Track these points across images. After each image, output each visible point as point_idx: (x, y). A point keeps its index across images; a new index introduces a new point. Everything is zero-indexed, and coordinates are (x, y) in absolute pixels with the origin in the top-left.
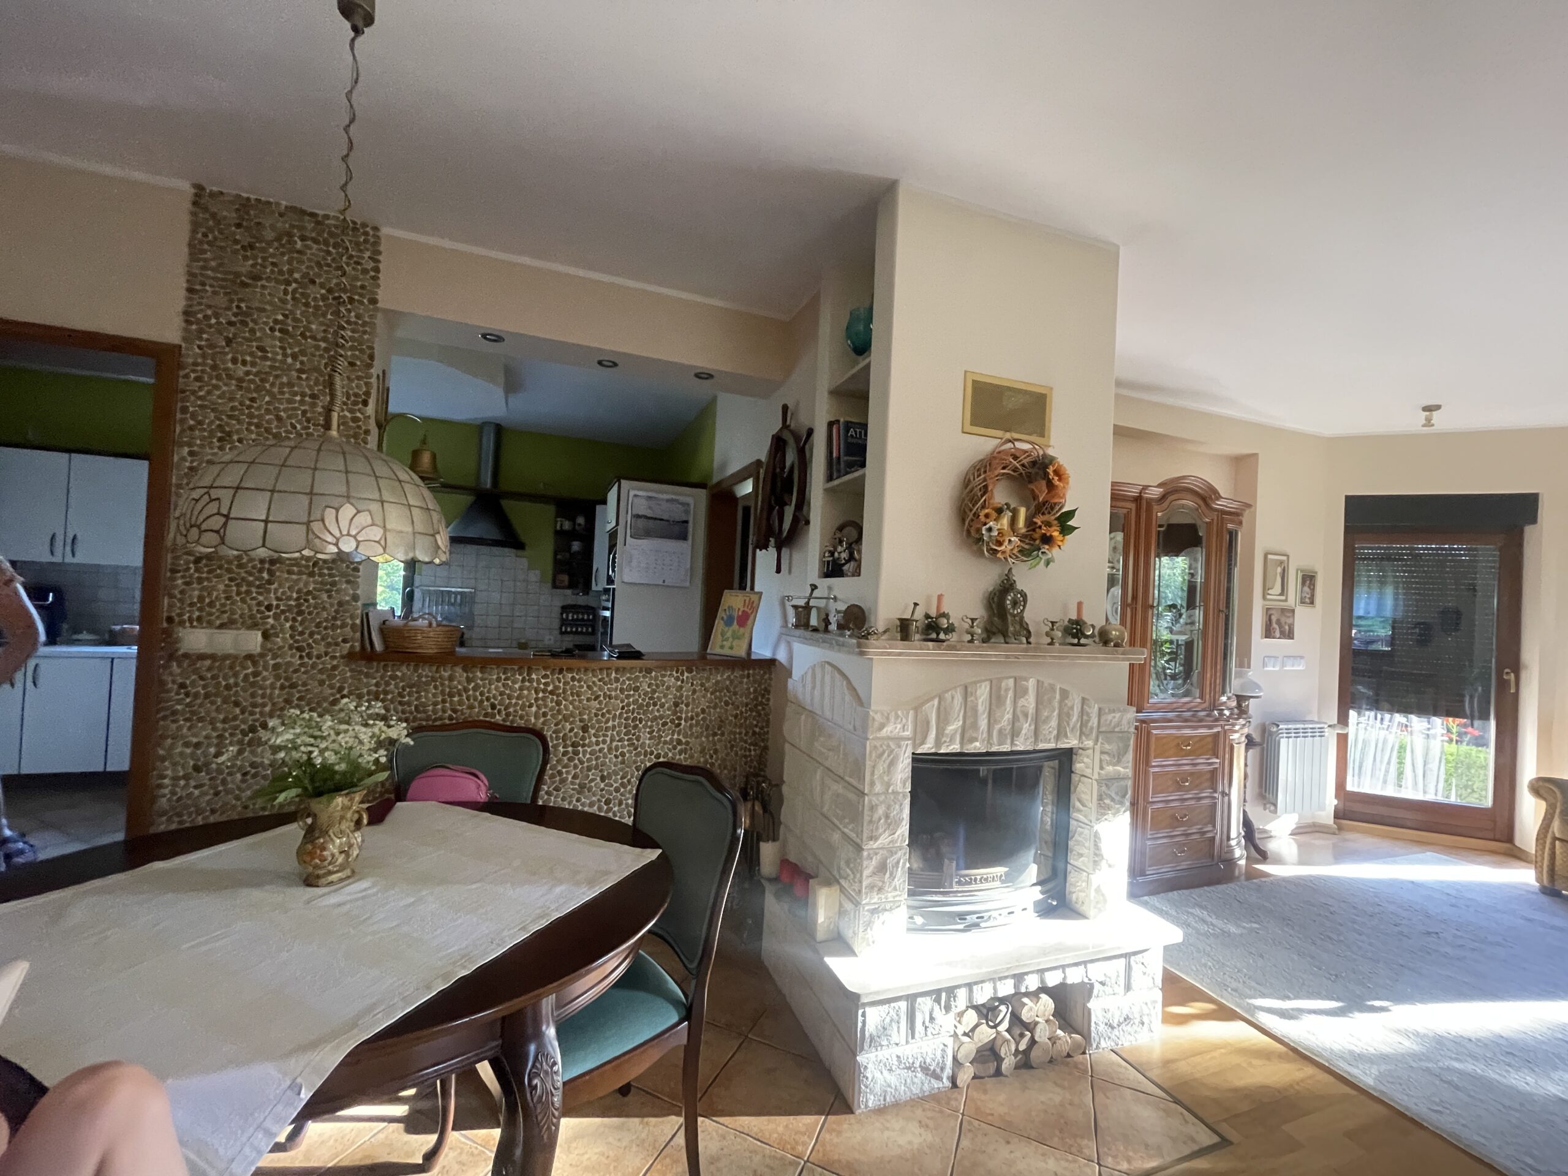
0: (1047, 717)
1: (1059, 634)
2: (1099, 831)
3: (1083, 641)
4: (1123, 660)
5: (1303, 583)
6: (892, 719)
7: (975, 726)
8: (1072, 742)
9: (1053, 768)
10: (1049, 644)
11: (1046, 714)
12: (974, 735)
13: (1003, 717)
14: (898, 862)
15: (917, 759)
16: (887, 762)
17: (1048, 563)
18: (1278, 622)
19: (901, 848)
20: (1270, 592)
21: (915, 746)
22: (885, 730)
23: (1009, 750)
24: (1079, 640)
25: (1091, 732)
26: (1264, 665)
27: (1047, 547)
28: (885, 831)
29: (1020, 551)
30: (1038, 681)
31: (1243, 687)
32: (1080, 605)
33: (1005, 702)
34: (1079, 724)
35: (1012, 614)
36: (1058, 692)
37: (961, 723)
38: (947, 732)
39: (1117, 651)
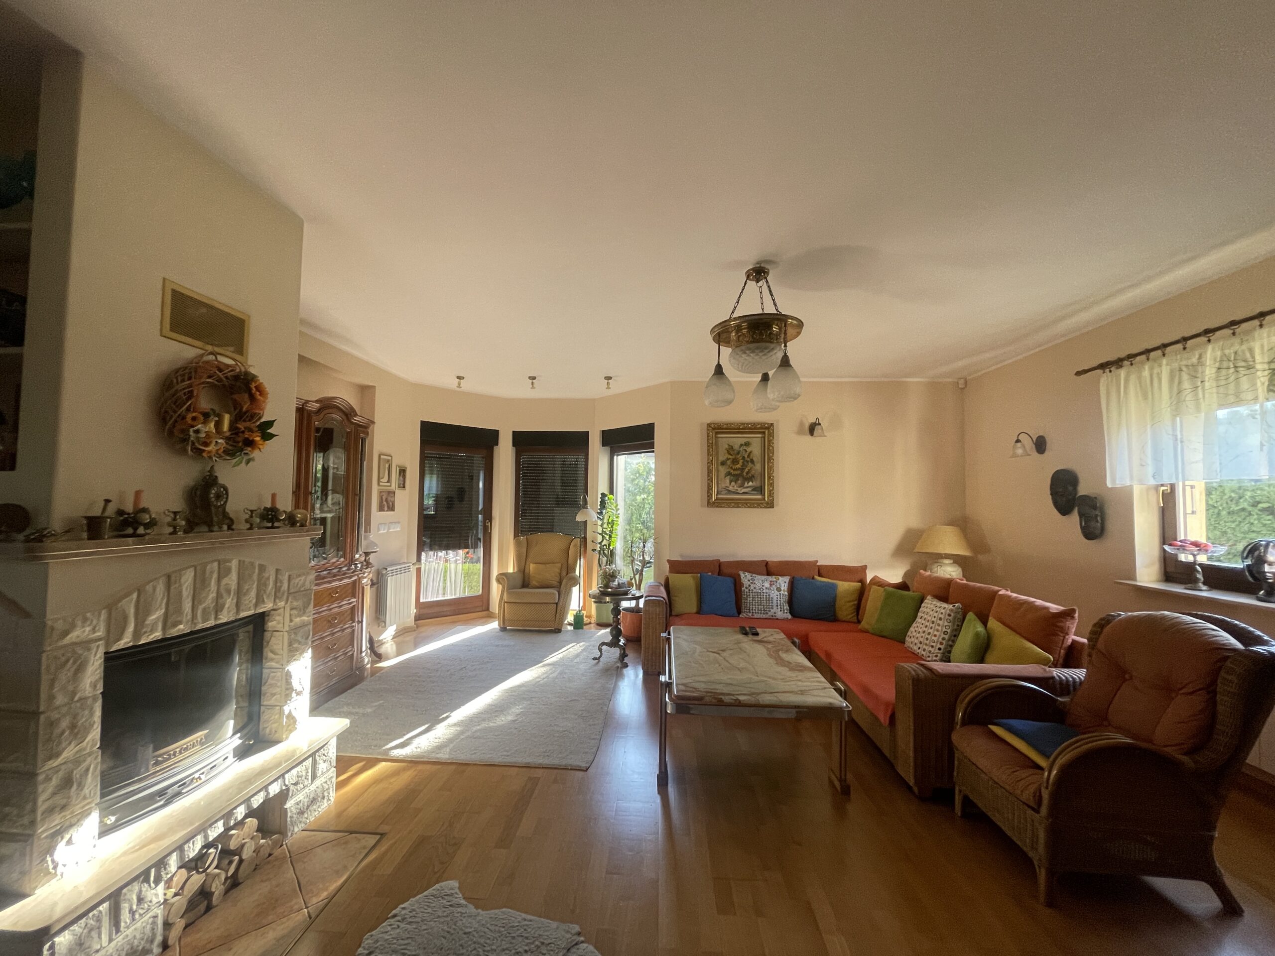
0: (247, 590)
1: (258, 520)
2: (290, 670)
3: (276, 524)
4: (308, 536)
5: (400, 474)
6: (79, 623)
7: (179, 611)
8: (268, 606)
9: (248, 632)
10: (249, 529)
11: (246, 587)
12: (179, 619)
13: (206, 597)
14: (87, 770)
15: (110, 658)
16: (73, 670)
17: (248, 462)
18: (386, 500)
19: (90, 754)
20: (381, 480)
21: (107, 645)
22: (69, 636)
23: (213, 625)
24: (273, 524)
25: (283, 594)
26: (379, 530)
27: (249, 449)
28: (70, 743)
29: (224, 451)
30: (240, 561)
31: (367, 547)
32: (274, 496)
33: (209, 585)
34: (274, 590)
35: (216, 506)
36: (257, 568)
37: (163, 611)
38: (147, 622)
39: (303, 530)
